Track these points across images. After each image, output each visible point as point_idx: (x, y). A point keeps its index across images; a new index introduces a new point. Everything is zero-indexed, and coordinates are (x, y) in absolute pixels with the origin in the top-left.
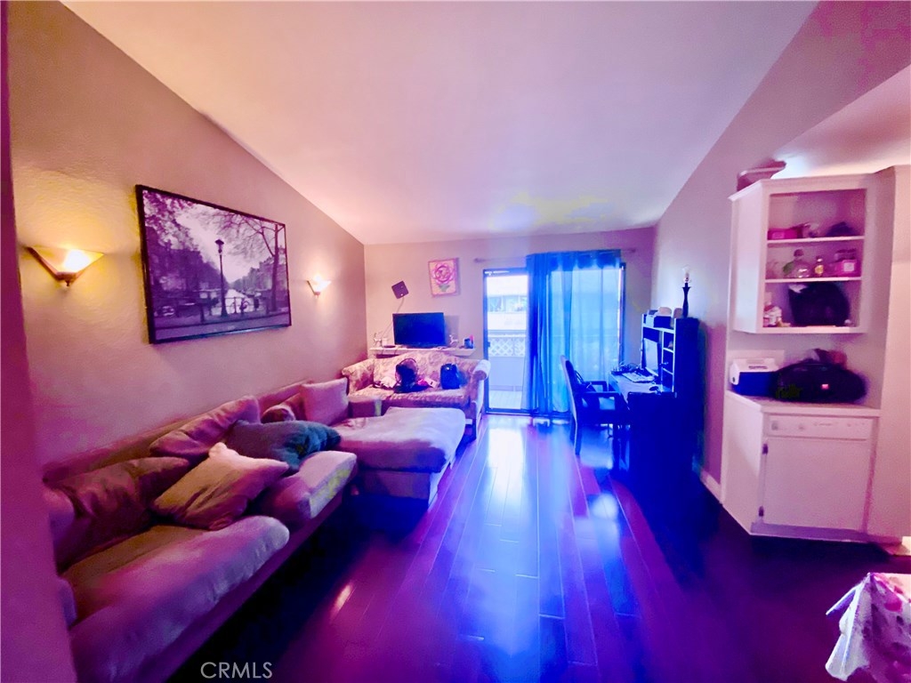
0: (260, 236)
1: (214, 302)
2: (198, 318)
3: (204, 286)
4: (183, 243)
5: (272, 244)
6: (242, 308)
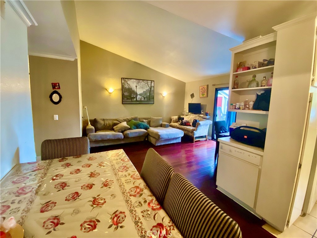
0: (147, 84)
1: (135, 98)
2: (131, 100)
5: (150, 86)
6: (141, 99)
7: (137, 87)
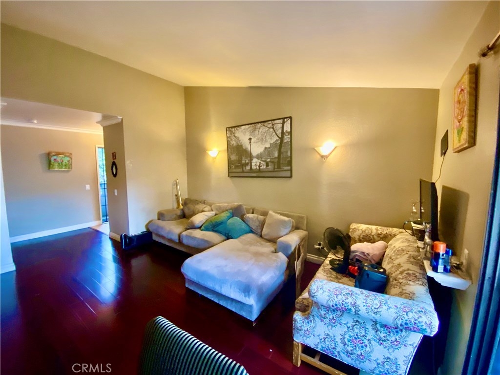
1: (247, 164)
3: (244, 158)
4: (237, 143)
7: (252, 141)
